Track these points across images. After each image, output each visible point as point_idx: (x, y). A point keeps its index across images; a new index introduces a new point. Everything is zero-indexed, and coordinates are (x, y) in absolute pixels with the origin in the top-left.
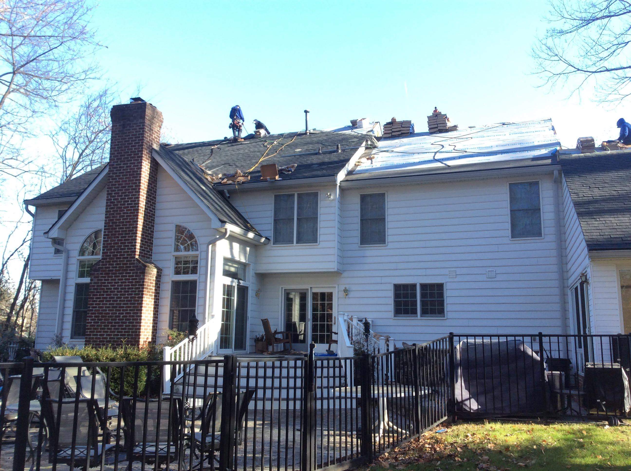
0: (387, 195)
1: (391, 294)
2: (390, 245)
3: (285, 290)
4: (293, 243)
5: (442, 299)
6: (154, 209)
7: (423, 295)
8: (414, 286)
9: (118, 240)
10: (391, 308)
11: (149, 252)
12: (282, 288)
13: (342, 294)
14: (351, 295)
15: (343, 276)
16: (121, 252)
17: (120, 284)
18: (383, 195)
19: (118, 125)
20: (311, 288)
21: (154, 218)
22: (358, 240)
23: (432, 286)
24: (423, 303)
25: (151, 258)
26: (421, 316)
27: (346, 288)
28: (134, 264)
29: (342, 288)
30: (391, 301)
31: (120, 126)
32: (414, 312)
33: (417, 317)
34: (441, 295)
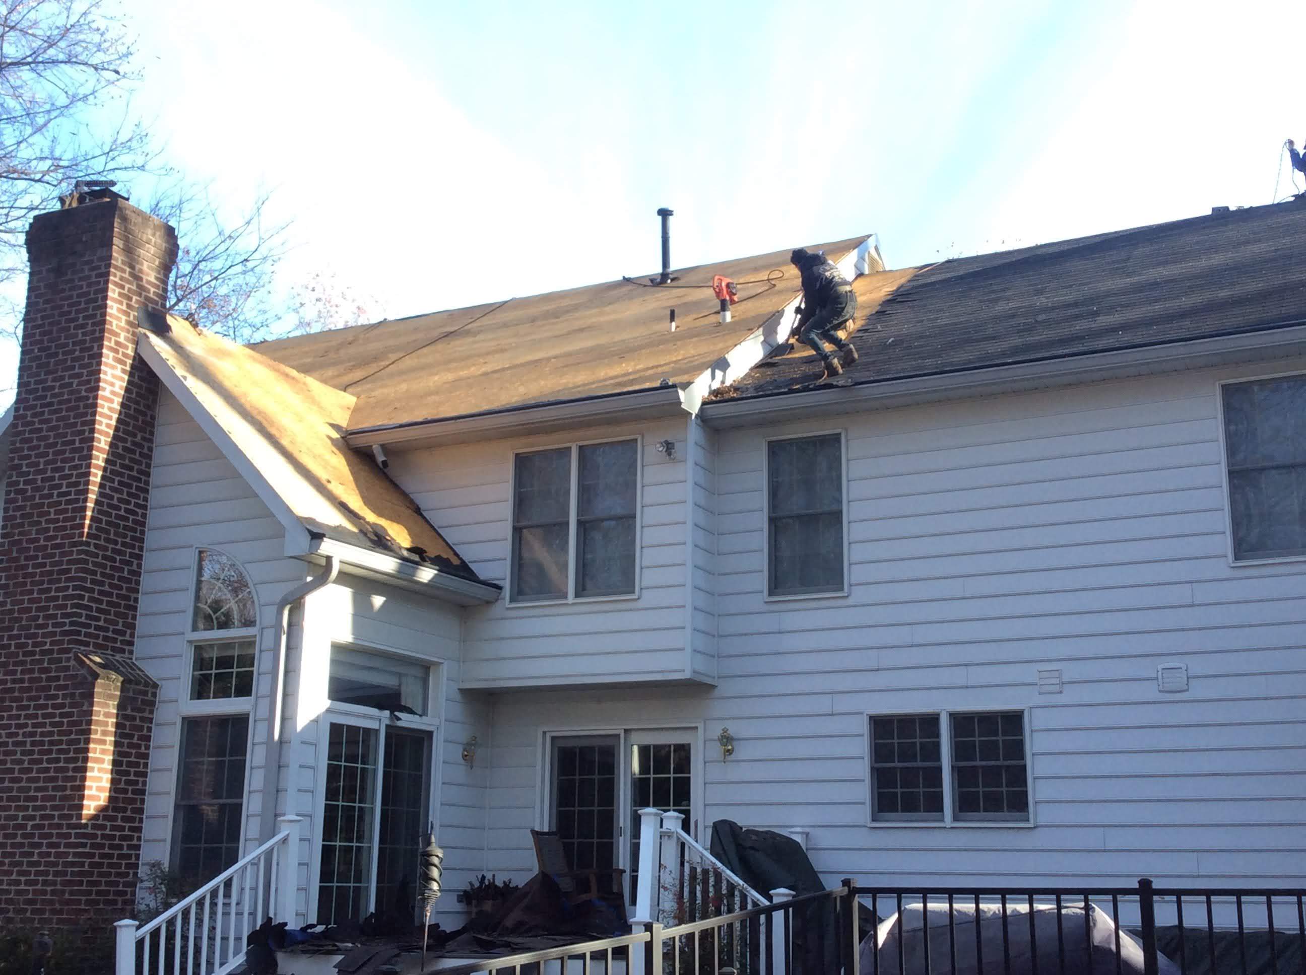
0: (847, 441)
1: (862, 747)
2: (858, 595)
3: (553, 739)
4: (566, 597)
5: (1021, 763)
6: (145, 507)
7: (961, 751)
8: (930, 722)
9: (31, 601)
10: (863, 792)
11: (123, 633)
12: (544, 733)
13: (716, 750)
14: (743, 751)
15: (717, 693)
16: (35, 635)
17: (29, 729)
18: (836, 438)
19: (44, 269)
20: (626, 731)
21: (143, 532)
22: (762, 581)
23: (988, 720)
24: (962, 775)
25: (131, 652)
26: (956, 819)
27: (725, 731)
28: (67, 668)
29: (716, 731)
30: (862, 769)
31: (48, 271)
32: (935, 805)
33: (942, 820)
34: (1017, 749)
